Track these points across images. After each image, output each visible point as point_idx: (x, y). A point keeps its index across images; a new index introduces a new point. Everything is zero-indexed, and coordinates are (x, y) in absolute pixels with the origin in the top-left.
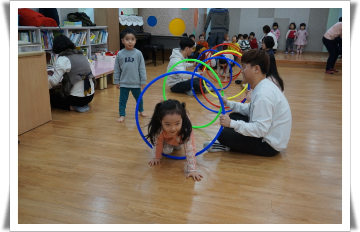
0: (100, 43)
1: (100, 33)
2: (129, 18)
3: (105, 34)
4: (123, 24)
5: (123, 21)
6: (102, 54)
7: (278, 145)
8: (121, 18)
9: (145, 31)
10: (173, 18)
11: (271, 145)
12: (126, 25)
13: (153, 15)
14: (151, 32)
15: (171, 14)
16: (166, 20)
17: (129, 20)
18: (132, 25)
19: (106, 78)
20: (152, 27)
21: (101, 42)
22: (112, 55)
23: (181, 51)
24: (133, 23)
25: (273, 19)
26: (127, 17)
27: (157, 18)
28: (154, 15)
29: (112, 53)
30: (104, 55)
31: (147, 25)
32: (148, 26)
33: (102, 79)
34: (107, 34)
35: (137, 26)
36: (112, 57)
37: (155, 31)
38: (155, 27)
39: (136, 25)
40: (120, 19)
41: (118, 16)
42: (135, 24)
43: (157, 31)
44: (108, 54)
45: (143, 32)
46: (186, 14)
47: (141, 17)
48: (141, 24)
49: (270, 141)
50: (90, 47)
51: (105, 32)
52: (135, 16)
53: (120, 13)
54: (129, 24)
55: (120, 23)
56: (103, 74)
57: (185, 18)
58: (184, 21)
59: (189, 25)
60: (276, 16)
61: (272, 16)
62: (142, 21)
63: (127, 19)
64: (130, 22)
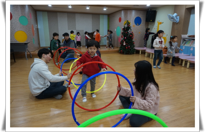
10: (17, 31)
46: (26, 28)
57: (26, 30)
58: (26, 32)
59: (29, 35)
60: (77, 29)
61: (75, 29)
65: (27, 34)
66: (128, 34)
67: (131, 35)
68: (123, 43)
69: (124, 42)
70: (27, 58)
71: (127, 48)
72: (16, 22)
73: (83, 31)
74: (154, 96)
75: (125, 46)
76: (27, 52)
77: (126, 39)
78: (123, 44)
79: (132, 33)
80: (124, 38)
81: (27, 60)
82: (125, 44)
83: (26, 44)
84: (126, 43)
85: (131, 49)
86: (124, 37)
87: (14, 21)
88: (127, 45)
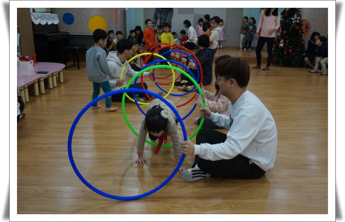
2: (43, 16)
4: (36, 22)
5: (36, 19)
7: (268, 165)
8: (34, 16)
9: (61, 30)
10: (92, 16)
11: (261, 167)
12: (40, 24)
13: (69, 12)
14: (68, 31)
15: (90, 10)
16: (85, 17)
17: (43, 18)
18: (47, 24)
19: (27, 90)
20: (68, 25)
22: (28, 60)
23: (119, 54)
24: (48, 21)
26: (40, 15)
27: (74, 15)
28: (71, 12)
29: (27, 57)
31: (63, 23)
32: (64, 25)
33: (23, 91)
35: (53, 24)
36: (29, 62)
37: (73, 30)
38: (72, 25)
40: (32, 17)
41: (30, 14)
42: (50, 23)
43: (75, 29)
45: (59, 31)
46: (106, 11)
47: (56, 15)
48: (56, 22)
49: (259, 162)
52: (49, 14)
53: (31, 11)
54: (43, 23)
55: (32, 22)
56: (24, 86)
57: (106, 15)
58: (105, 18)
59: (110, 22)
60: (195, 13)
62: (58, 19)
63: (40, 17)
64: (44, 20)
65: (107, 20)
66: (292, 23)
67: (298, 27)
68: (279, 43)
69: (282, 41)
71: (286, 52)
75: (282, 48)
77: (286, 35)
78: (279, 45)
79: (301, 21)
80: (282, 33)
82: (282, 45)
84: (284, 42)
85: (295, 56)
86: (283, 30)
88: (286, 46)
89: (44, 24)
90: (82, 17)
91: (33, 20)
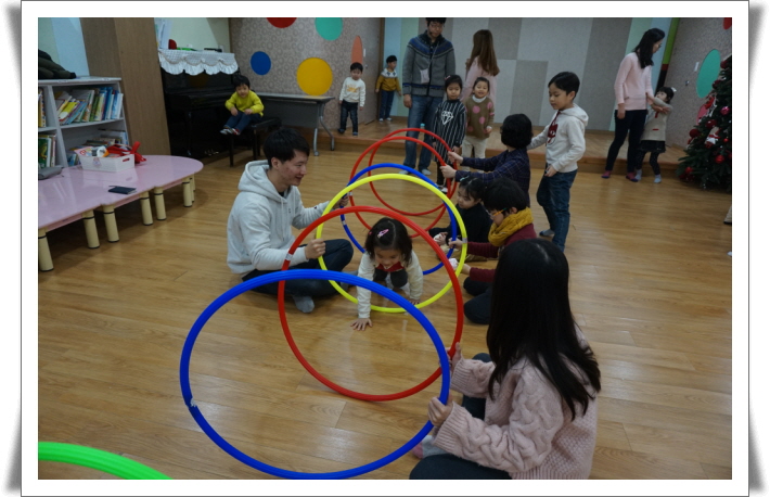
0: (99, 120)
1: (97, 97)
2: (196, 57)
3: (115, 98)
4: (174, 70)
5: (173, 63)
6: (94, 154)
8: (166, 57)
10: (305, 58)
12: (184, 74)
13: (261, 50)
14: (259, 88)
15: (301, 47)
16: (291, 60)
17: (194, 61)
18: (204, 73)
20: (260, 76)
21: (103, 119)
22: (122, 153)
24: (207, 67)
25: (515, 61)
26: (184, 54)
27: (272, 56)
28: (266, 51)
29: (124, 146)
30: (99, 154)
31: (251, 70)
34: (120, 96)
35: (221, 74)
36: (120, 160)
38: (268, 75)
39: (216, 72)
40: (163, 60)
41: (155, 53)
42: (212, 71)
43: (271, 85)
44: (115, 150)
46: (333, 48)
47: (233, 55)
48: (230, 70)
50: (59, 135)
51: (115, 93)
52: (213, 52)
53: (164, 45)
54: (194, 71)
55: (163, 71)
57: (332, 57)
58: (330, 63)
59: (340, 72)
60: (520, 57)
61: (514, 57)
62: (235, 63)
63: (185, 59)
64: (196, 65)
65: (333, 68)
69: (715, 130)
70: (318, 148)
71: (720, 158)
72: (306, 30)
73: (545, 64)
74: (537, 420)
75: (713, 148)
76: (319, 131)
80: (718, 111)
81: (316, 158)
82: (712, 140)
83: (320, 103)
84: (721, 134)
86: (721, 104)
87: (301, 27)
89: (196, 74)
90: (286, 60)
91: (164, 66)
